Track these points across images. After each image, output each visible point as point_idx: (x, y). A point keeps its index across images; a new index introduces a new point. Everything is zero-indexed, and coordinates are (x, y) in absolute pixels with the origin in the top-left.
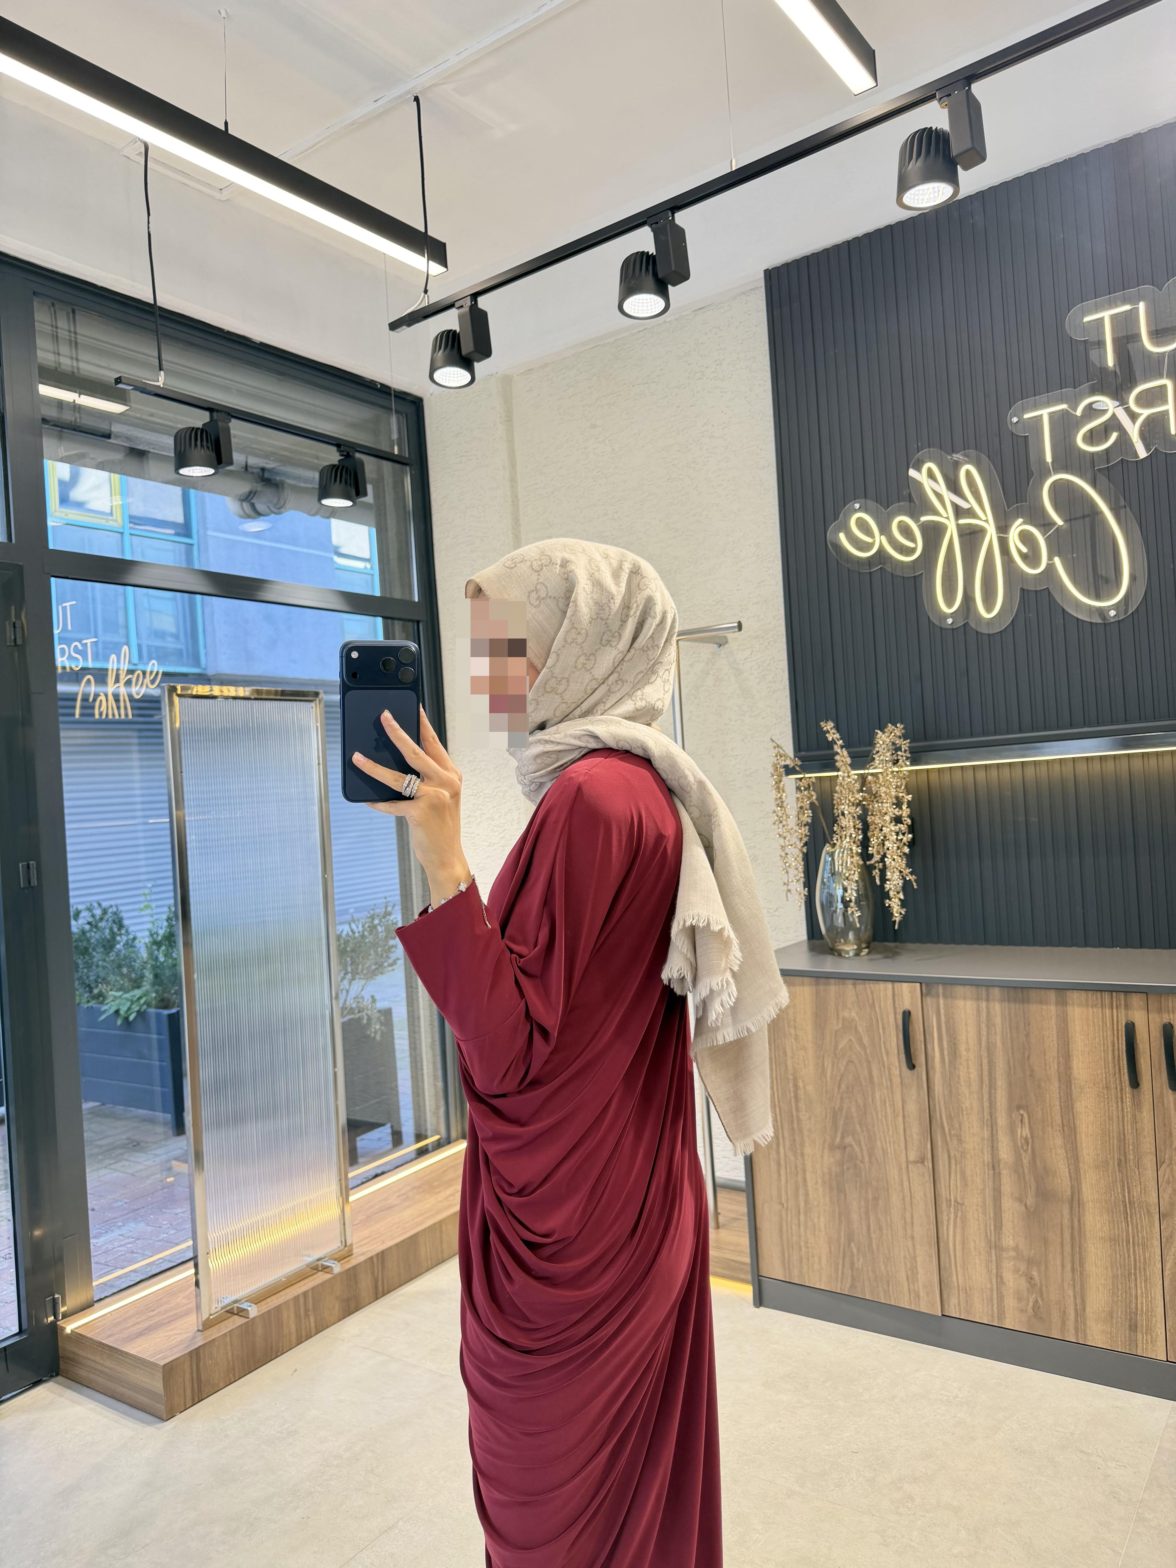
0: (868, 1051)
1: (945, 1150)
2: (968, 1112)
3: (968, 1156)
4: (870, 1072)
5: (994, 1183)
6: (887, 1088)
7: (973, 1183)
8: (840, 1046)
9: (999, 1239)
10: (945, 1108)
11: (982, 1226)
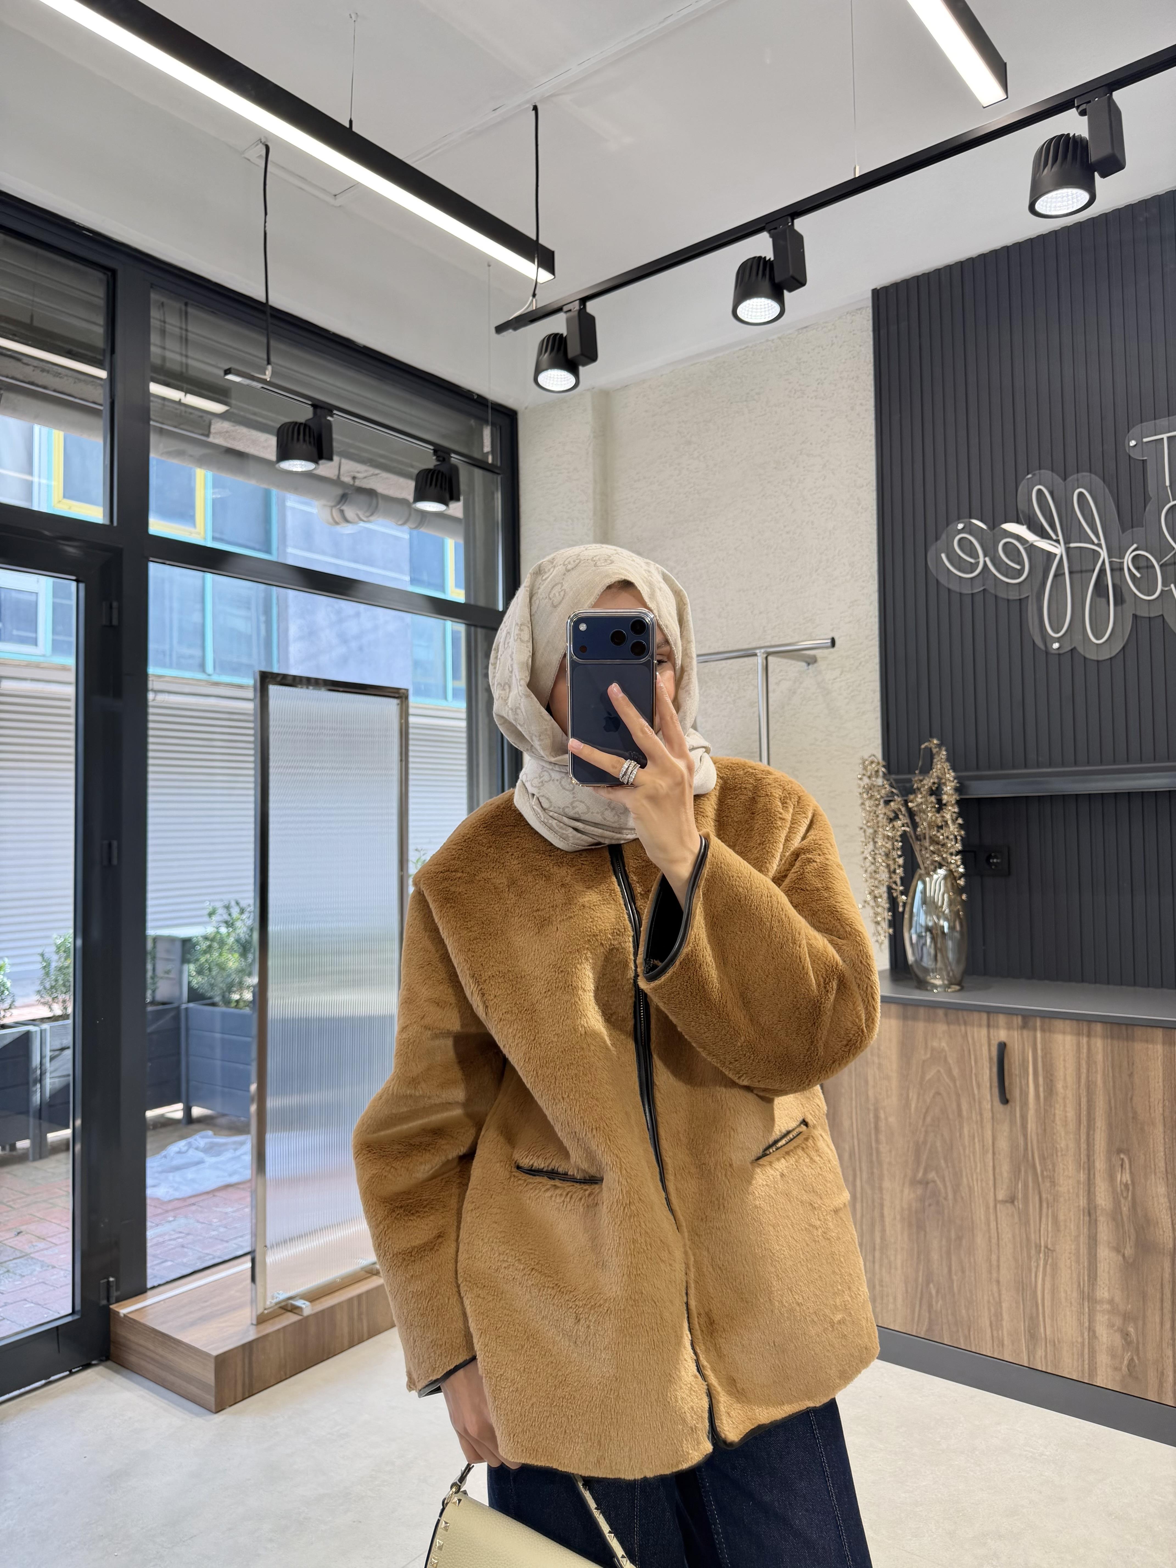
0: (958, 1083)
1: (1036, 1192)
2: (1063, 1153)
3: (1062, 1199)
4: (959, 1106)
5: (1089, 1230)
6: (977, 1122)
7: (1065, 1228)
8: (928, 1077)
9: (1093, 1290)
10: (1038, 1147)
11: (1074, 1275)
